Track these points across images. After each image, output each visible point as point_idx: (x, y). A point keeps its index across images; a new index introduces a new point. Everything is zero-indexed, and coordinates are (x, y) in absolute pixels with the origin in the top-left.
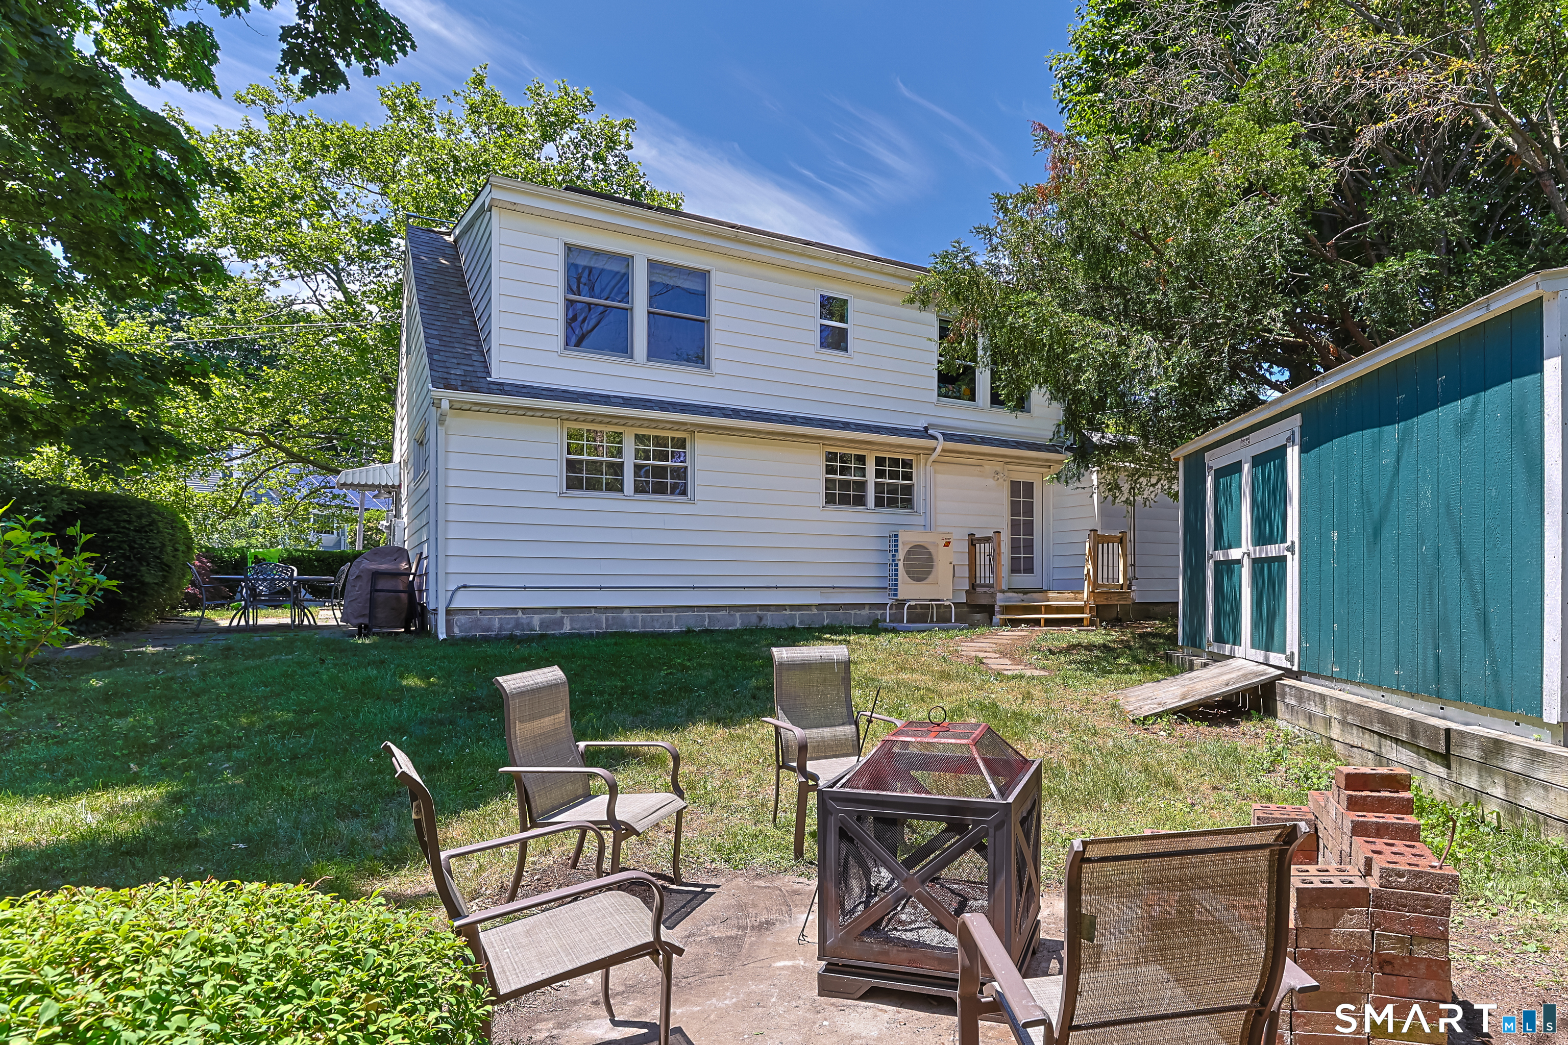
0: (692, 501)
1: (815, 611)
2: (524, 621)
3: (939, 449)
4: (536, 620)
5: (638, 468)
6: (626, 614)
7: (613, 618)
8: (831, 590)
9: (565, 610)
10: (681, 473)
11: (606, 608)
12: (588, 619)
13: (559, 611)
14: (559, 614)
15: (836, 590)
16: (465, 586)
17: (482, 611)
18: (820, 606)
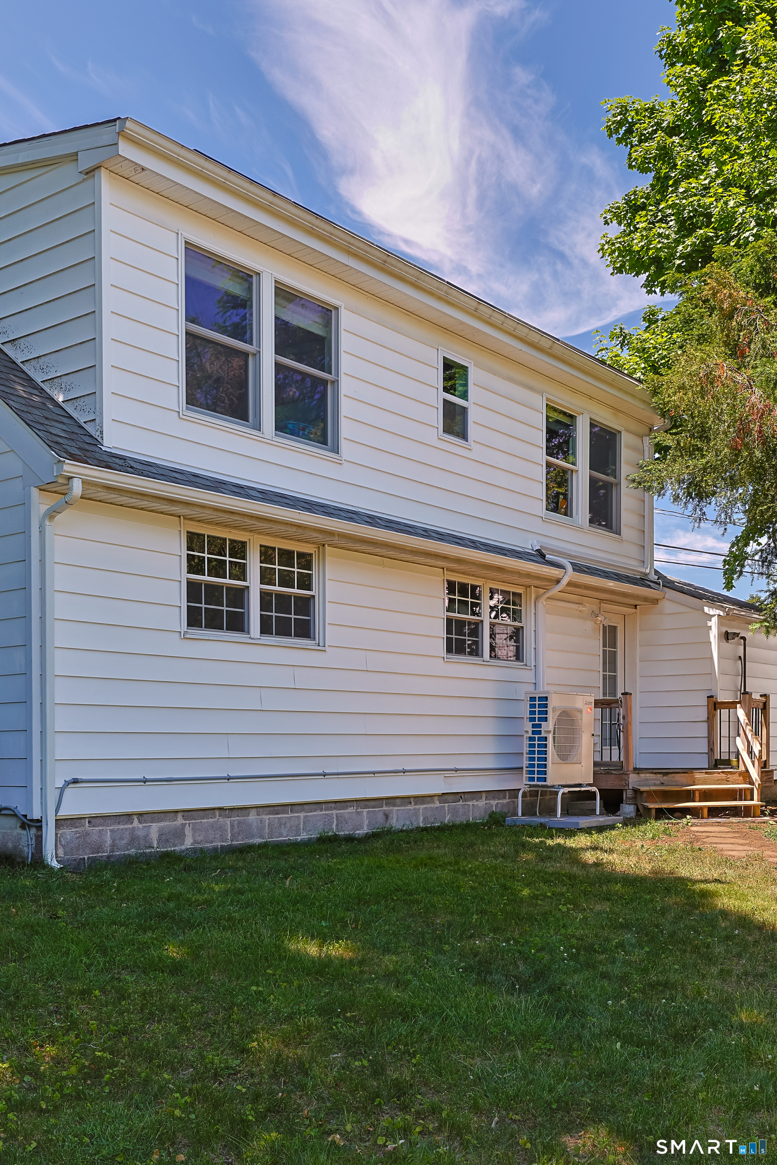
0: (321, 648)
1: (437, 804)
2: (141, 833)
3: (564, 582)
4: (154, 829)
5: (265, 598)
6: (252, 817)
7: (239, 823)
8: (453, 774)
9: (188, 813)
10: (305, 605)
11: (232, 809)
12: (212, 826)
13: (180, 815)
14: (180, 820)
15: (459, 774)
16: (75, 781)
17: (93, 819)
18: (443, 797)
